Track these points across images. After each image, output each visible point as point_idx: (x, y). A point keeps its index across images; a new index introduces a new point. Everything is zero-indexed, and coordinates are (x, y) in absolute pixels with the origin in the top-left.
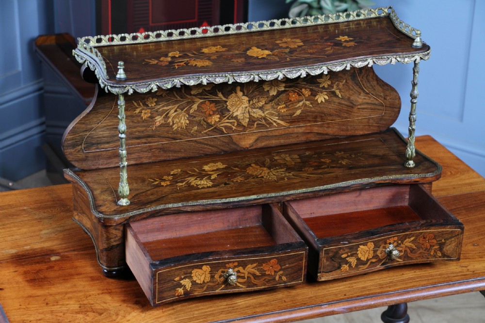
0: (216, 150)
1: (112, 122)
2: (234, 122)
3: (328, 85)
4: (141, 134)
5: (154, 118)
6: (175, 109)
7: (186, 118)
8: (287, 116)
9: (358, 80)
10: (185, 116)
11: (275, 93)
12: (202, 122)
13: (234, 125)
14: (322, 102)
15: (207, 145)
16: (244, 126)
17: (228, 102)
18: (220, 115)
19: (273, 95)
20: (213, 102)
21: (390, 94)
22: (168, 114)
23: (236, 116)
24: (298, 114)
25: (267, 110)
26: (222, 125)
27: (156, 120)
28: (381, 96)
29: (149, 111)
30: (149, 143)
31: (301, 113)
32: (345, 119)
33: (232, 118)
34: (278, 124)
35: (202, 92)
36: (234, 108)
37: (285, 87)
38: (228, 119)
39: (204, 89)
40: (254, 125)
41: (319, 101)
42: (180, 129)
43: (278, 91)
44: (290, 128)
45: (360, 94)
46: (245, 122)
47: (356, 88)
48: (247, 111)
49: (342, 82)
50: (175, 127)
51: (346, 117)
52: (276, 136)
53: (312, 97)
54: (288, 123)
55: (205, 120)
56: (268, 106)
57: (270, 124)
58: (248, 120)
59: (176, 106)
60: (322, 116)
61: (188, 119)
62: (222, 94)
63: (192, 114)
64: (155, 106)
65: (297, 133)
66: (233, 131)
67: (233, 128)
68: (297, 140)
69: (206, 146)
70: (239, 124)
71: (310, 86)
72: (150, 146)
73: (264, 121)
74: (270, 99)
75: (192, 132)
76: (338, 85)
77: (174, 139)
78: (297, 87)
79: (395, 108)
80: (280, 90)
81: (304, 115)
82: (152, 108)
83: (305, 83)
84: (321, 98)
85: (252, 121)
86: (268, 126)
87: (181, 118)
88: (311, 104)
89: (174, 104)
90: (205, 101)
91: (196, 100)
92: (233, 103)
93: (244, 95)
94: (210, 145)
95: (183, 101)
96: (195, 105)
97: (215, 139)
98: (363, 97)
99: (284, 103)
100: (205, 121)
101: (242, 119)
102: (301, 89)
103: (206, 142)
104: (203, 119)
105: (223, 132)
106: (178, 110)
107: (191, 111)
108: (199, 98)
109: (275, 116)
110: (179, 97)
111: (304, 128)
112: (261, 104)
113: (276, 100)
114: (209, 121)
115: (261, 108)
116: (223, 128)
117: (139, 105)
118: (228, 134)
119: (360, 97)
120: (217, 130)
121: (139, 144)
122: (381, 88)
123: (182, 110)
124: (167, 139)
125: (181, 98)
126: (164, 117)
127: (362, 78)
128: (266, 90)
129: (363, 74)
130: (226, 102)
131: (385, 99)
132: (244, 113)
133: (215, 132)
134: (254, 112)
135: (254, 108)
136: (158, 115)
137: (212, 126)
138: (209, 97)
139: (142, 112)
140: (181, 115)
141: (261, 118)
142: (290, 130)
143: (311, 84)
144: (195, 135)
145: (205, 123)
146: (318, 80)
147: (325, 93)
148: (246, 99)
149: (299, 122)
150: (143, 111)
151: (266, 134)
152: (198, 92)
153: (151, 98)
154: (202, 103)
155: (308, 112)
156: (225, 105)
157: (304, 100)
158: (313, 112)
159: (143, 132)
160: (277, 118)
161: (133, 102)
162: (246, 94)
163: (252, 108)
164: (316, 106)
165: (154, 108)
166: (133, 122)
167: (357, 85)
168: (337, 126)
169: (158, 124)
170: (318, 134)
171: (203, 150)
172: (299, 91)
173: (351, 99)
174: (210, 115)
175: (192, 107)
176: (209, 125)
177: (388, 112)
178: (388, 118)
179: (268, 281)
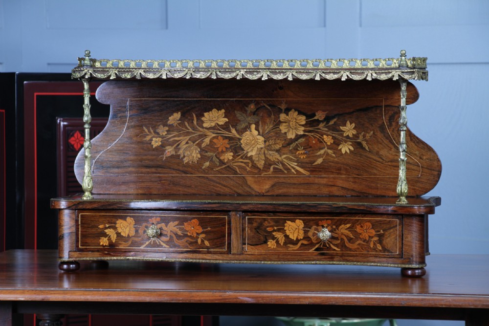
0: (229, 191)
1: (122, 146)
2: (248, 163)
3: (353, 134)
4: (151, 163)
5: (165, 147)
6: (186, 141)
7: (198, 152)
8: (306, 163)
9: (388, 134)
10: (196, 149)
11: (293, 137)
12: (215, 159)
13: (248, 166)
14: (346, 152)
15: (220, 184)
16: (260, 169)
17: (242, 140)
18: (234, 153)
19: (291, 138)
20: (226, 138)
21: (427, 154)
22: (178, 145)
23: (251, 156)
24: (319, 163)
25: (284, 154)
26: (236, 164)
27: (166, 149)
28: (416, 155)
29: (160, 139)
30: (159, 173)
31: (322, 163)
32: (374, 175)
33: (247, 158)
34: (297, 171)
35: (215, 126)
36: (248, 147)
37: (304, 131)
38: (242, 158)
39: (217, 124)
40: (270, 169)
41: (343, 152)
42: (191, 163)
43: (297, 135)
44: (310, 177)
45: (391, 149)
46: (261, 164)
47: (386, 141)
48: (263, 152)
49: (369, 133)
50: (186, 160)
51: (374, 173)
52: (295, 184)
53: (335, 146)
54: (308, 171)
55: (218, 156)
56: (285, 150)
57: (288, 169)
58: (263, 162)
59: (188, 138)
60: (346, 169)
61: (200, 153)
62: (236, 130)
63: (204, 149)
64: (166, 135)
65: (318, 184)
66: (248, 172)
67: (247, 169)
69: (218, 185)
70: (254, 166)
71: (333, 133)
72: (159, 177)
73: (281, 165)
74: (287, 142)
75: (203, 167)
76: (364, 136)
77: (185, 173)
78: (317, 132)
79: (433, 170)
80: (299, 133)
81: (326, 165)
82: (163, 137)
83: (326, 129)
84: (345, 148)
85: (268, 164)
86: (286, 172)
87: (193, 152)
88: (334, 153)
89: (186, 136)
90: (218, 136)
91: (208, 134)
92: (248, 141)
93: (259, 134)
94: (222, 185)
95: (194, 133)
96: (207, 139)
97: (227, 179)
98: (394, 154)
99: (304, 149)
100: (218, 158)
101: (257, 161)
102: (322, 136)
103: (218, 181)
104: (216, 155)
105: (237, 172)
106: (189, 142)
107: (203, 145)
108: (211, 132)
109: (293, 162)
110: (190, 129)
111: (325, 180)
112: (278, 147)
113: (294, 145)
114: (222, 158)
115: (278, 151)
116: (237, 168)
117: (150, 132)
118: (242, 174)
119: (391, 152)
120: (230, 169)
121: (148, 173)
122: (416, 145)
123: (194, 143)
124: (178, 171)
125: (193, 130)
126: (175, 148)
127: (393, 131)
128: (283, 132)
129: (393, 127)
130: (240, 139)
131: (421, 158)
132: (260, 154)
133: (228, 170)
134: (270, 155)
135: (271, 150)
136: (169, 145)
137: (225, 164)
138: (222, 132)
139: (152, 140)
140: (192, 148)
141: (278, 162)
142: (310, 179)
143: (333, 131)
144: (206, 171)
145: (218, 160)
146: (341, 127)
147: (351, 143)
148: (261, 139)
149: (320, 171)
150: (154, 139)
151: (284, 181)
152: (210, 126)
153: (162, 126)
154: (214, 138)
155: (330, 162)
156: (239, 143)
157: (326, 148)
158: (337, 163)
159: (152, 160)
160: (296, 164)
161: (144, 128)
162: (261, 134)
163: (268, 150)
164: (338, 157)
165: (165, 137)
166: (143, 149)
167: (387, 138)
168: (364, 183)
169: (169, 155)
170: (343, 188)
171: (215, 188)
172: (320, 137)
173: (381, 153)
174: (223, 152)
175: (204, 141)
176: (222, 162)
177: (425, 174)
178: (426, 181)
179: (191, 243)
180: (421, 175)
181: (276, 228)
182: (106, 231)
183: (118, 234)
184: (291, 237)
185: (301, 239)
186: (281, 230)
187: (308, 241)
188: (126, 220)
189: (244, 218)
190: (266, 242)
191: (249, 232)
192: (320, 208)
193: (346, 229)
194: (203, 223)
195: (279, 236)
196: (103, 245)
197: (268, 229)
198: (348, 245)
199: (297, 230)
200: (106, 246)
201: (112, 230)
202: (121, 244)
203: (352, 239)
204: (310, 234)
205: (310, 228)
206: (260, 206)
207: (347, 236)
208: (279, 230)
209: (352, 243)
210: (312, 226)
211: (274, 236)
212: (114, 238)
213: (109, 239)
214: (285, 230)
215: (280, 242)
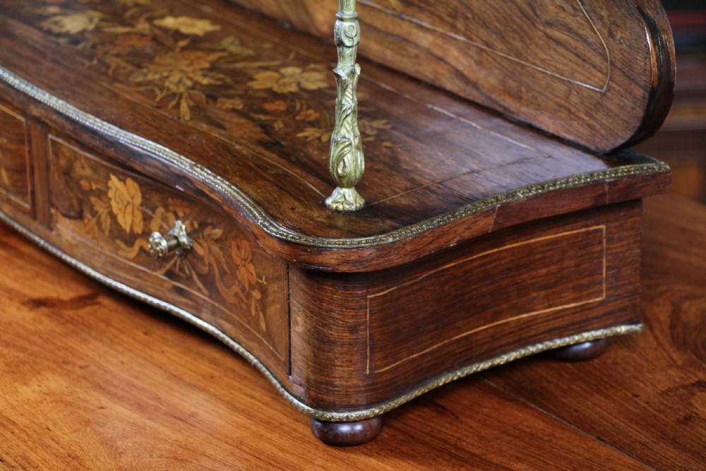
32: (517, 56)
51: (517, 49)
52: (378, 30)
60: (467, 18)
65: (416, 45)
68: (417, 68)
79: (634, 80)
168: (498, 72)
177: (617, 88)
178: (616, 111)
180: (608, 90)
181: (94, 186)
184: (121, 220)
185: (138, 235)
186: (104, 195)
189: (45, 137)
190: (80, 216)
191: (56, 176)
193: (216, 241)
195: (101, 209)
197: (82, 182)
198: (220, 286)
199: (130, 208)
203: (225, 273)
204: (155, 227)
205: (154, 210)
206: (55, 117)
208: (99, 194)
209: (226, 286)
210: (156, 207)
211: (92, 205)
214: (110, 199)
215: (104, 226)
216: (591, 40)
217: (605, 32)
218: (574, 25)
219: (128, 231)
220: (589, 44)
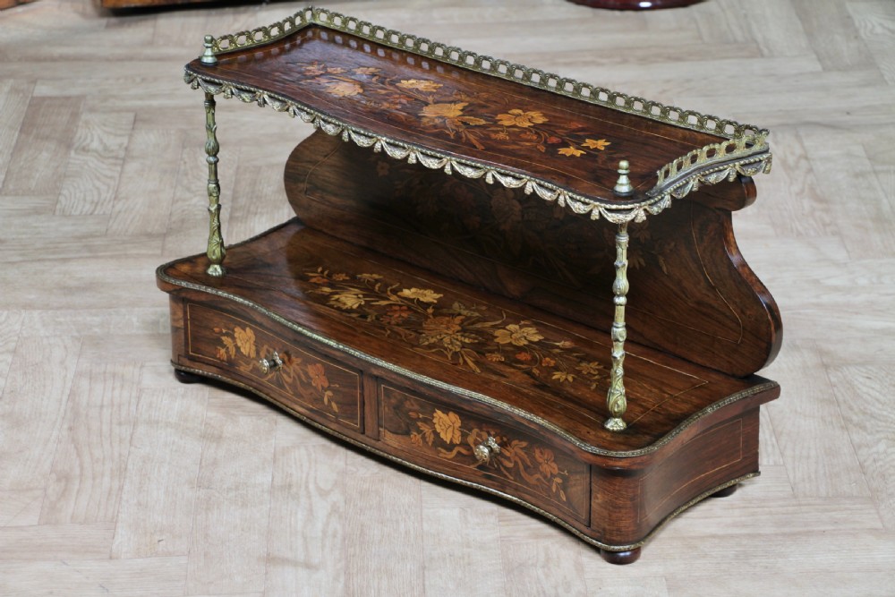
0: (472, 278)
1: (341, 162)
2: (500, 241)
5: (393, 181)
6: (420, 178)
8: (579, 267)
9: (697, 253)
10: (432, 196)
12: (456, 220)
14: (634, 267)
16: (515, 256)
21: (752, 308)
22: (411, 182)
23: (504, 232)
24: (596, 273)
26: (483, 237)
27: (395, 185)
28: (735, 303)
32: (673, 319)
33: (498, 232)
34: (565, 276)
40: (528, 260)
44: (582, 292)
45: (699, 282)
46: (516, 249)
47: (693, 267)
48: (519, 229)
49: (668, 244)
51: (673, 315)
54: (580, 281)
57: (553, 270)
58: (520, 246)
60: (633, 295)
68: (594, 321)
70: (508, 249)
73: (543, 260)
75: (442, 230)
79: (760, 339)
85: (526, 252)
86: (550, 273)
101: (512, 242)
104: (458, 215)
109: (562, 260)
114: (465, 222)
120: (476, 244)
122: (737, 287)
126: (405, 187)
127: (704, 252)
131: (743, 312)
133: (473, 245)
136: (399, 179)
137: (470, 234)
139: (377, 164)
140: (428, 192)
141: (540, 253)
145: (460, 223)
149: (597, 287)
160: (564, 264)
167: (695, 261)
169: (397, 194)
173: (684, 284)
176: (465, 229)
178: (748, 355)
179: (316, 400)
180: (742, 342)
181: (421, 416)
182: (223, 338)
183: (238, 348)
184: (442, 435)
185: (457, 445)
186: (429, 421)
187: (468, 450)
188: (245, 330)
189: (378, 386)
190: (407, 433)
191: (386, 409)
192: (476, 407)
193: (521, 448)
194: (329, 373)
195: (426, 429)
196: (219, 359)
197: (410, 413)
198: (523, 474)
199: (451, 429)
200: (223, 361)
201: (230, 340)
202: (241, 365)
203: (529, 467)
204: (470, 440)
205: (470, 430)
206: (394, 376)
207: (523, 461)
208: (425, 421)
209: (529, 474)
210: (473, 429)
211: (419, 427)
212: (233, 351)
213: (227, 352)
214: (435, 424)
215: (427, 440)
216: (728, 314)
217: (739, 311)
218: (716, 305)
219: (448, 442)
220: (727, 316)
